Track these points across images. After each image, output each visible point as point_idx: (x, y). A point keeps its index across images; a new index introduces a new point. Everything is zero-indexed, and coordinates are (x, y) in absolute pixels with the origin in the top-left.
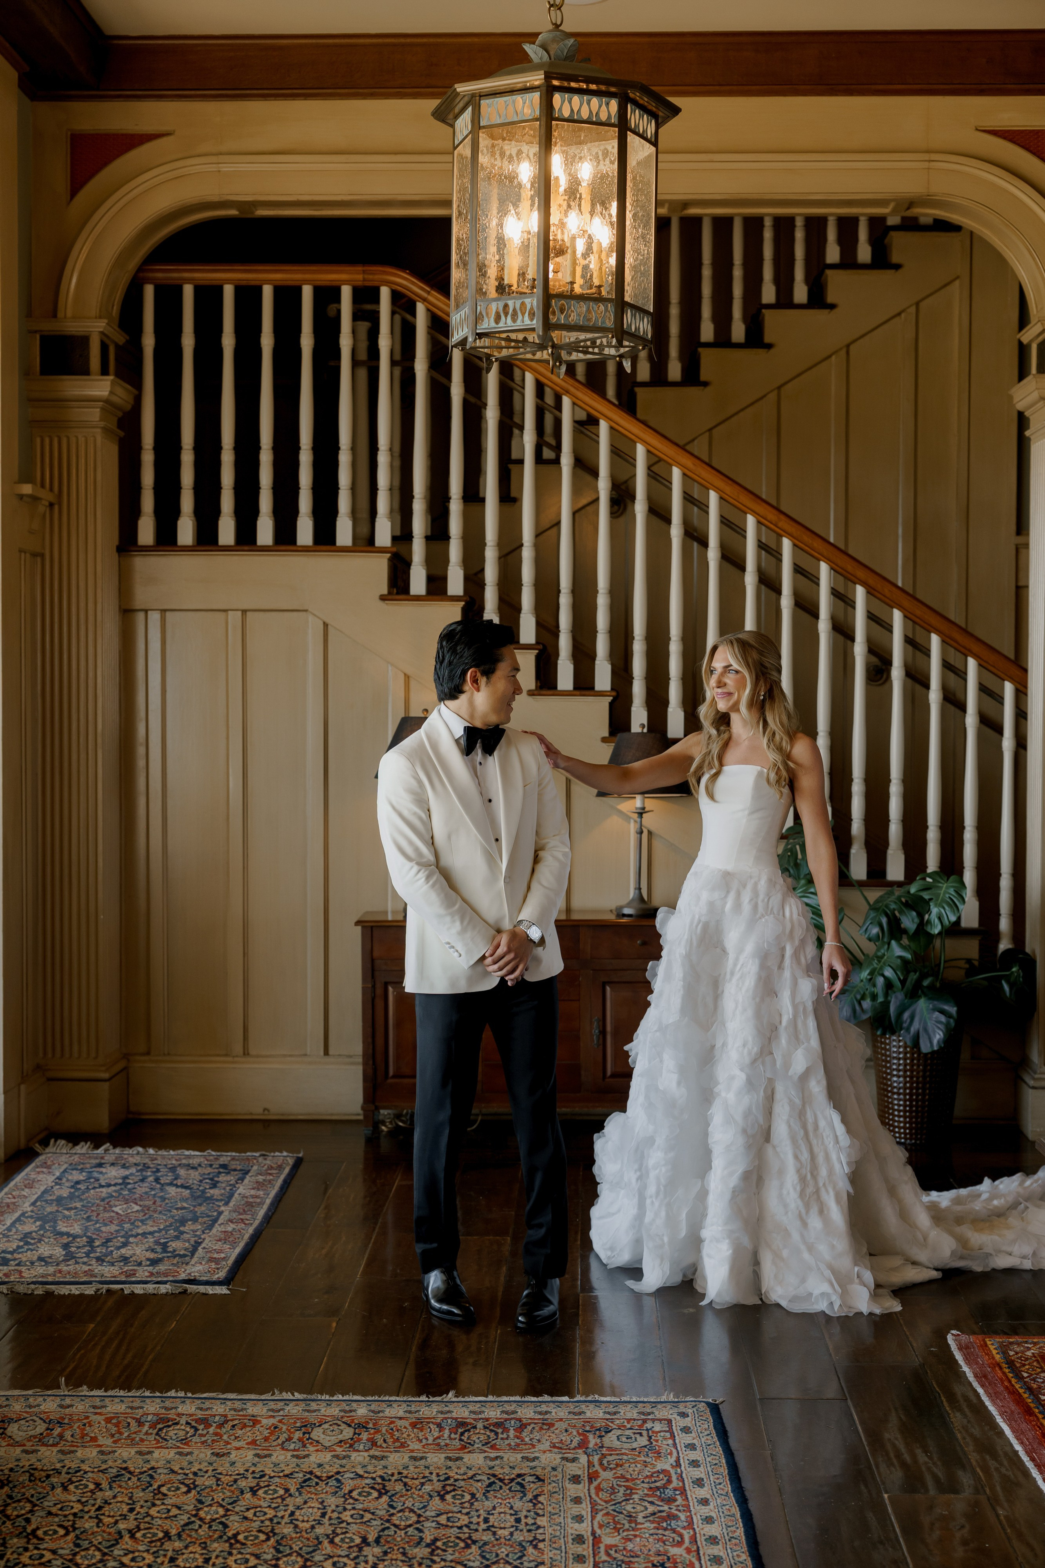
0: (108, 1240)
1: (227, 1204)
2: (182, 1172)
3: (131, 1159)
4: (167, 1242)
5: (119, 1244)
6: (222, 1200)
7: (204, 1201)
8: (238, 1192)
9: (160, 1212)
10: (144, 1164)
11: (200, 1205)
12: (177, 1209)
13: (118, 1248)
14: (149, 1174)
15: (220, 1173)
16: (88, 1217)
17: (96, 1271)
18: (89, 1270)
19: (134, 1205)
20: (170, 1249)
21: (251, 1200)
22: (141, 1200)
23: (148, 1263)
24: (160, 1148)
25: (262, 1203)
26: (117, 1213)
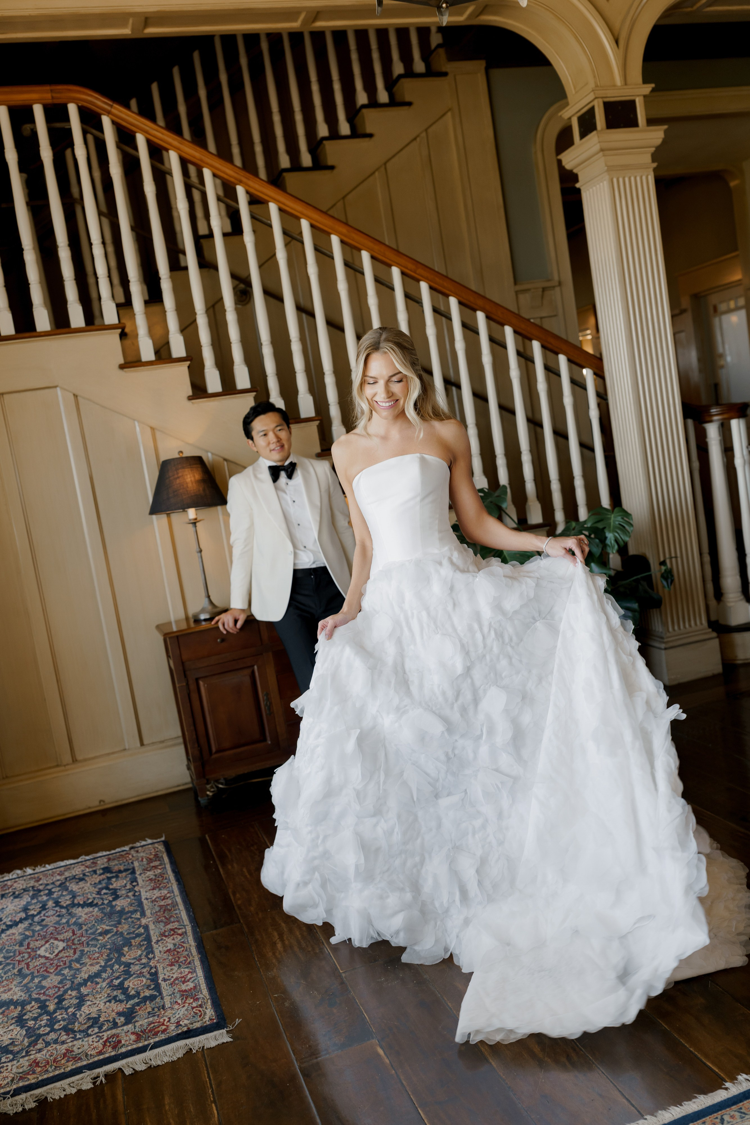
0: (61, 999)
1: (143, 914)
2: (73, 887)
3: (15, 885)
4: (122, 984)
5: (75, 1001)
6: (135, 911)
7: (120, 917)
8: (143, 897)
9: (88, 944)
10: (33, 887)
11: (119, 923)
12: (101, 934)
13: (79, 1006)
14: (45, 898)
15: (109, 879)
16: (20, 971)
17: (75, 1049)
18: (67, 1050)
19: (56, 942)
20: (133, 992)
21: (162, 903)
22: (58, 934)
23: (122, 1019)
24: (36, 866)
25: (175, 905)
26: (47, 958)
